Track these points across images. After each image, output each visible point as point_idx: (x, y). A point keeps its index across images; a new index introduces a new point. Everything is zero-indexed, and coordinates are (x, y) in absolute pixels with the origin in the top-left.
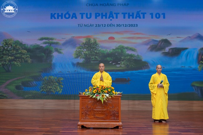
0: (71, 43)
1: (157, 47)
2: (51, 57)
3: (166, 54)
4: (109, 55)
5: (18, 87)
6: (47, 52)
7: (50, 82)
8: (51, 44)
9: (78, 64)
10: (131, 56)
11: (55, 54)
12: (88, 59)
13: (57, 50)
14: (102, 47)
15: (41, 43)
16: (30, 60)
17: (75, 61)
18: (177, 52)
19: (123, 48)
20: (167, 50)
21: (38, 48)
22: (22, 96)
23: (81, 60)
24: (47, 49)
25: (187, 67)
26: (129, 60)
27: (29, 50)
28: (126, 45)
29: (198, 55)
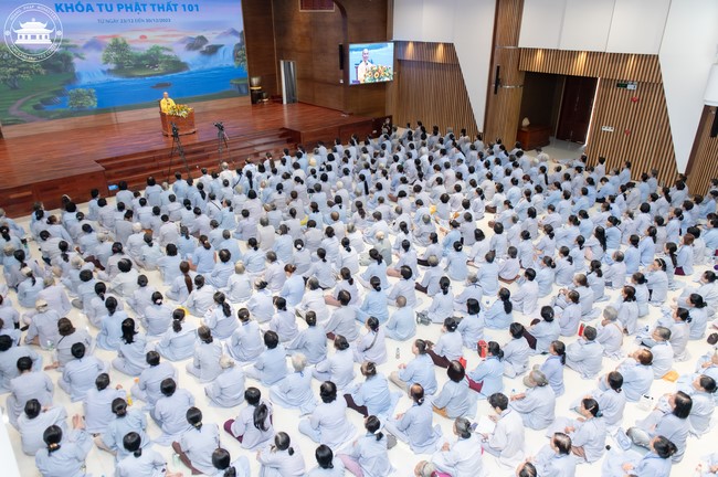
0: (94, 45)
1: (196, 44)
2: (72, 64)
3: (204, 53)
4: (143, 58)
5: (36, 107)
6: (66, 59)
7: (79, 96)
8: (67, 47)
9: (109, 71)
10: (169, 57)
11: (76, 61)
12: (120, 65)
13: (77, 56)
14: (134, 49)
16: (43, 72)
17: (106, 67)
18: (214, 50)
19: (157, 48)
20: (204, 48)
21: (56, 56)
22: (46, 117)
23: (112, 66)
24: (64, 55)
25: (225, 65)
26: (167, 62)
28: (161, 45)
29: (234, 52)
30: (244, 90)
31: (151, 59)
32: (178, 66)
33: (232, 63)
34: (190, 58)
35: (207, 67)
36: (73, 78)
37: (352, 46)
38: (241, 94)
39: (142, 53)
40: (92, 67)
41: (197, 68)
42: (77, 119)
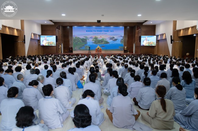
0: (91, 38)
1: (111, 39)
3: (113, 40)
4: (100, 41)
5: (79, 48)
6: (86, 40)
7: (87, 47)
8: (86, 38)
11: (87, 40)
12: (95, 42)
13: (88, 39)
15: (84, 38)
16: (82, 42)
17: (92, 42)
18: (116, 40)
19: (103, 39)
20: (114, 39)
21: (84, 39)
22: (80, 50)
23: (94, 42)
26: (105, 42)
27: (81, 39)
29: (121, 40)
30: (122, 49)
31: (102, 41)
32: (107, 43)
33: (120, 43)
34: (110, 41)
35: (114, 43)
36: (86, 43)
37: (142, 36)
38: (121, 50)
39: (100, 40)
40: (90, 42)
41: (111, 43)
42: (85, 51)
